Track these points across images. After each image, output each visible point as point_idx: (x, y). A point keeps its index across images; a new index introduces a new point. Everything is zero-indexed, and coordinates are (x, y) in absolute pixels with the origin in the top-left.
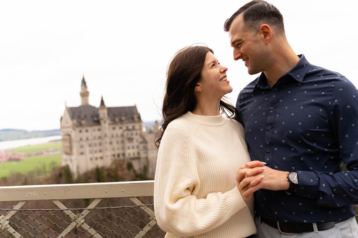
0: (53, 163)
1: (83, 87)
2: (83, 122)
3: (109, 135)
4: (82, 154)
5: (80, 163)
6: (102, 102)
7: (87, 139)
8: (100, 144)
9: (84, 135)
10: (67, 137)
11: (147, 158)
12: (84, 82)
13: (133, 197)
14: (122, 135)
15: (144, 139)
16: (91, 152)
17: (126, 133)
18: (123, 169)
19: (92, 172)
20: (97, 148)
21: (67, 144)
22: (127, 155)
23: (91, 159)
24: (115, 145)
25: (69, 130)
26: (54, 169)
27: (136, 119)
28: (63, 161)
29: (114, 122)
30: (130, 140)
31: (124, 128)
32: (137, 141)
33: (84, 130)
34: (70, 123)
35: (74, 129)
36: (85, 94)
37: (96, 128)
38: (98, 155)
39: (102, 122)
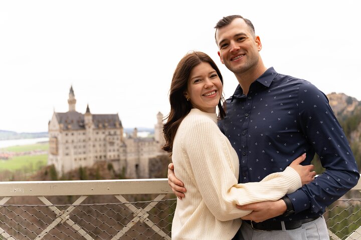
0: (40, 162)
1: (71, 95)
2: (70, 126)
3: (93, 138)
4: (67, 154)
5: (65, 162)
6: (88, 110)
7: (73, 142)
8: (84, 147)
9: (70, 138)
10: (54, 139)
11: (126, 160)
12: (72, 91)
13: (119, 195)
14: (105, 140)
15: (124, 143)
16: (75, 153)
17: (108, 138)
18: (103, 169)
19: (75, 171)
20: (81, 150)
21: (54, 146)
22: (108, 157)
23: (75, 160)
24: (98, 148)
25: (56, 133)
26: (41, 168)
27: (118, 126)
28: (49, 161)
29: (98, 127)
30: (112, 144)
31: (107, 133)
32: (118, 145)
33: (70, 134)
34: (57, 126)
35: (61, 132)
36: (72, 102)
37: (81, 132)
38: (82, 156)
39: (87, 127)
